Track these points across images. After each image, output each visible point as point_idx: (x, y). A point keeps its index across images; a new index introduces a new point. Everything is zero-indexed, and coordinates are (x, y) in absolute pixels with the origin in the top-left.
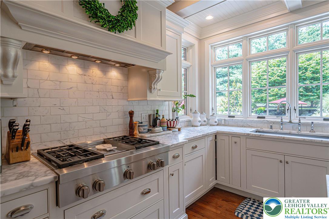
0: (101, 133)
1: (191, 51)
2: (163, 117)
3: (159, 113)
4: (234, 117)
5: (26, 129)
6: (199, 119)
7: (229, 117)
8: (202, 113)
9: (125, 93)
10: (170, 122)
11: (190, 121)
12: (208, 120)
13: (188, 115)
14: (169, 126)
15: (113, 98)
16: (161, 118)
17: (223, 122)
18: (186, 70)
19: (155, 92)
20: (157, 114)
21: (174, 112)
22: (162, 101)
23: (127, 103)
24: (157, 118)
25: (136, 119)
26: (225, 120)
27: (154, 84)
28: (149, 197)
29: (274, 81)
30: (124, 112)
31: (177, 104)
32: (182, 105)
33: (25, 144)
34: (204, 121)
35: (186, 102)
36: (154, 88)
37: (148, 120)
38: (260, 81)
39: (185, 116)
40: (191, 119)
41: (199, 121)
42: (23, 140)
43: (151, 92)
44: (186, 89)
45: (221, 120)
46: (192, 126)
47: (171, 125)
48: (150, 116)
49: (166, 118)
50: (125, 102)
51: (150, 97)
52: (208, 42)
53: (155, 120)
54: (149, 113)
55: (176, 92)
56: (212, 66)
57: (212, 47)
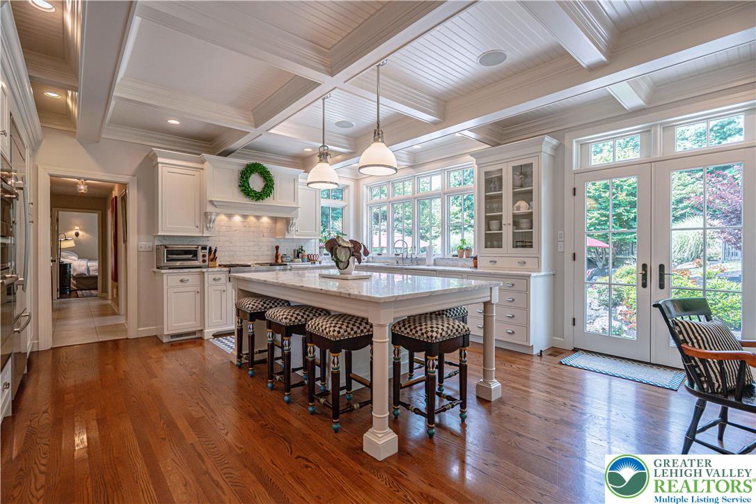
1: (346, 191)
2: (307, 252)
5: (216, 251)
7: (378, 255)
9: (273, 232)
10: (310, 256)
14: (310, 259)
15: (264, 237)
16: (305, 252)
17: (371, 260)
18: (342, 210)
19: (292, 233)
20: (301, 249)
23: (275, 240)
24: (300, 252)
25: (281, 252)
26: (372, 257)
27: (290, 228)
30: (271, 246)
33: (214, 259)
37: (292, 253)
42: (215, 256)
43: (289, 232)
45: (370, 257)
48: (295, 250)
50: (273, 239)
51: (287, 236)
52: (362, 182)
53: (298, 254)
54: (294, 248)
55: (314, 232)
56: (367, 205)
57: (367, 187)
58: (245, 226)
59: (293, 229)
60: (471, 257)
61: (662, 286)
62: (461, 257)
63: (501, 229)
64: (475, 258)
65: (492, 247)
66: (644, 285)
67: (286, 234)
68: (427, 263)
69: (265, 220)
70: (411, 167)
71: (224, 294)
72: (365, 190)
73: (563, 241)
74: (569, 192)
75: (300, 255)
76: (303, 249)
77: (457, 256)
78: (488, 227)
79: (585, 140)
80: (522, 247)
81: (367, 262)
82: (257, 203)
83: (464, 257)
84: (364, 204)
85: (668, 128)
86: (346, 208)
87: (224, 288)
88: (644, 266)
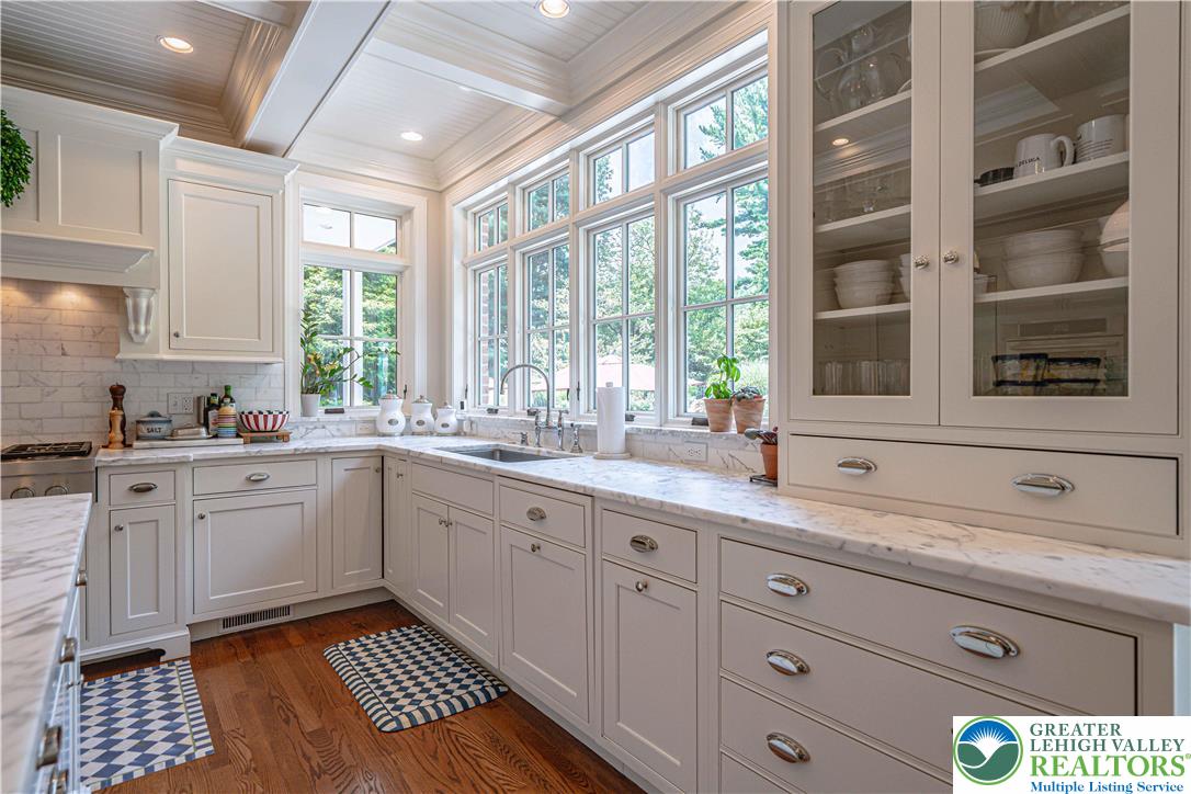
7: (490, 411)
8: (417, 400)
15: (64, 355)
34: (418, 423)
37: (191, 410)
41: (391, 422)
43: (132, 339)
46: (379, 435)
48: (199, 400)
52: (450, 197)
53: (209, 411)
55: (256, 341)
56: (465, 266)
60: (758, 435)
62: (721, 428)
63: (896, 293)
64: (770, 440)
65: (851, 387)
67: (123, 342)
68: (600, 445)
69: (71, 299)
70: (563, 116)
72: (457, 220)
75: (212, 414)
76: (232, 393)
77: (704, 423)
78: (829, 293)
80: (1040, 386)
83: (733, 430)
84: (457, 263)
86: (407, 273)
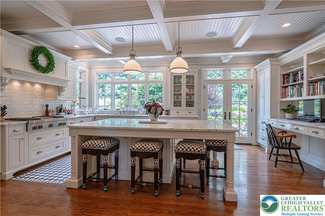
0: (30, 114)
2: (65, 108)
3: (63, 106)
4: (107, 109)
6: (88, 110)
7: (104, 109)
8: (89, 107)
9: (43, 95)
10: (70, 111)
11: (82, 112)
12: (93, 111)
13: (82, 109)
14: (69, 112)
15: (36, 98)
16: (64, 108)
17: (101, 112)
18: (80, 84)
19: (61, 96)
20: (62, 106)
21: (72, 106)
22: (65, 100)
24: (62, 108)
25: (49, 109)
26: (102, 111)
27: (61, 93)
28: (59, 137)
29: (151, 90)
30: (43, 105)
31: (74, 102)
32: (77, 103)
34: (91, 112)
35: (80, 102)
36: (61, 95)
37: (56, 110)
38: (143, 90)
39: (80, 109)
40: (83, 110)
41: (87, 112)
43: (59, 96)
44: (80, 94)
45: (100, 111)
46: (83, 114)
47: (70, 112)
48: (57, 108)
49: (67, 109)
50: (43, 100)
51: (59, 98)
52: (94, 70)
54: (57, 106)
55: (73, 96)
56: (96, 83)
57: (96, 73)
58: (22, 90)
59: (63, 93)
61: (230, 119)
65: (177, 106)
66: (225, 119)
68: (140, 113)
69: (37, 86)
71: (22, 141)
72: (95, 75)
73: (201, 104)
74: (202, 87)
79: (207, 70)
80: (190, 106)
81: (98, 114)
82: (43, 74)
85: (230, 71)
86: (83, 83)
87: (22, 137)
88: (225, 113)
